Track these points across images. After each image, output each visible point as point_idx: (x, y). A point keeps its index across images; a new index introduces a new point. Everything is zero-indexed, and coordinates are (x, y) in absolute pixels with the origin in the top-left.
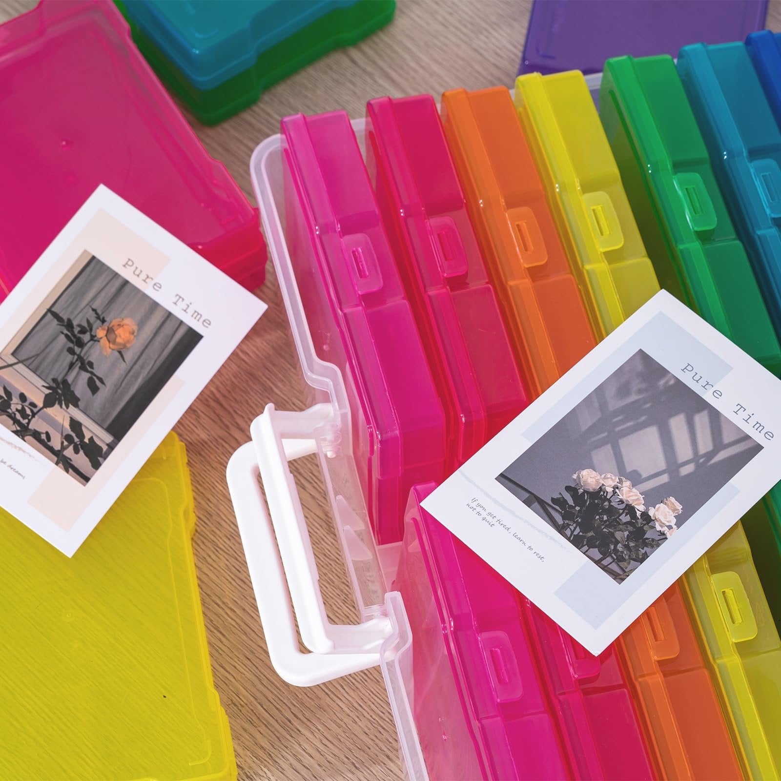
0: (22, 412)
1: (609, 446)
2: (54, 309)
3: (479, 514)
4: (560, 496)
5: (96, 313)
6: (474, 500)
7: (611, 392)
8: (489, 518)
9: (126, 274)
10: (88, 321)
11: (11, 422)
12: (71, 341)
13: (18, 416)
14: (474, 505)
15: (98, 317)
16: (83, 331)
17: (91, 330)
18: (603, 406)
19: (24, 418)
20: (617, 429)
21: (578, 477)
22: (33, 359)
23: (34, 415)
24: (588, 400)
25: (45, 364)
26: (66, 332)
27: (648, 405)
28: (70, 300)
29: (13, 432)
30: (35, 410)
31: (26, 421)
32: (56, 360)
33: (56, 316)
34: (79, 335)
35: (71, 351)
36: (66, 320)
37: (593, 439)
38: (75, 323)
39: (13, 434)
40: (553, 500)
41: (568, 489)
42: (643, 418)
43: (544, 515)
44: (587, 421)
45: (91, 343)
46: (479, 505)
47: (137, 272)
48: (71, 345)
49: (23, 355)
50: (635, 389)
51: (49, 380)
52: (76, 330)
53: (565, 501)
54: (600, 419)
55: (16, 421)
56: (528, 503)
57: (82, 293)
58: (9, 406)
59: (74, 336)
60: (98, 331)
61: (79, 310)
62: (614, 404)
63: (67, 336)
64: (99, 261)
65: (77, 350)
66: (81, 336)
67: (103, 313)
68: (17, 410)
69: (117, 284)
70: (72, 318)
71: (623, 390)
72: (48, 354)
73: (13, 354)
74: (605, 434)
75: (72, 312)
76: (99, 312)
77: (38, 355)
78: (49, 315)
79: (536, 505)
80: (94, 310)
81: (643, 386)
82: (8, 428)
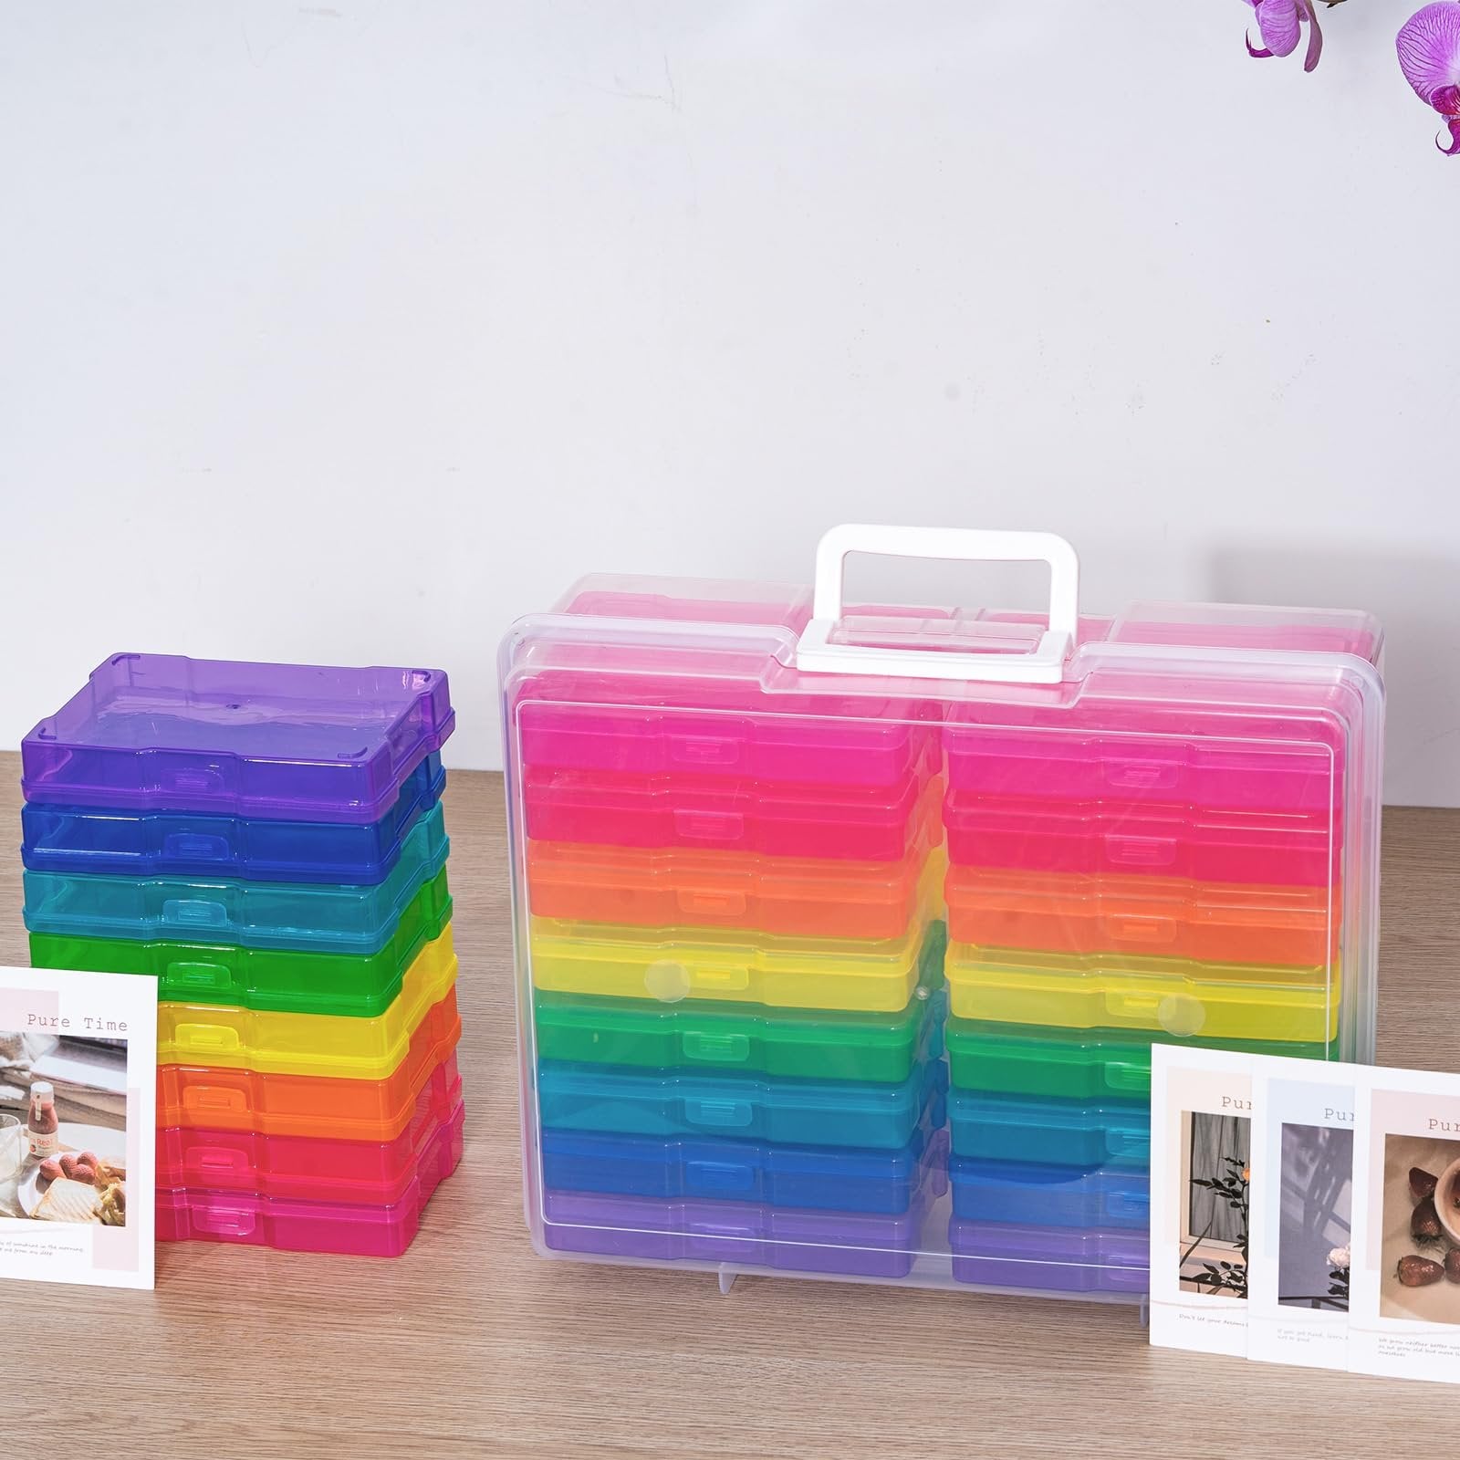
0: (1233, 1277)
1: (1330, 1222)
2: (1195, 1178)
3: (1291, 1338)
4: (1332, 1286)
5: (1232, 1161)
6: (1280, 1331)
7: (1293, 1176)
8: (1301, 1336)
9: (1230, 1112)
10: (1230, 1172)
11: (1231, 1290)
12: (1229, 1197)
13: (1233, 1282)
14: (1282, 1334)
15: (1236, 1164)
16: (1232, 1183)
17: (1237, 1177)
18: (1298, 1191)
19: (1239, 1282)
20: (1324, 1203)
21: (1332, 1262)
22: (1209, 1230)
23: (1245, 1274)
24: (1283, 1195)
25: (1222, 1228)
26: (1219, 1191)
27: (1328, 1167)
28: (1202, 1162)
29: (1239, 1297)
30: (1243, 1270)
31: (1243, 1282)
32: (1228, 1219)
33: (1200, 1182)
34: (1231, 1188)
35: (1235, 1205)
36: (1212, 1181)
37: (1315, 1224)
38: (1221, 1179)
39: (1241, 1299)
40: (1330, 1292)
41: (1333, 1275)
42: (1334, 1180)
43: (1335, 1307)
44: (1298, 1214)
45: (1246, 1188)
46: (1286, 1332)
47: (1238, 1105)
48: (1232, 1200)
49: (1200, 1229)
50: (1307, 1160)
51: (1235, 1239)
52: (1226, 1184)
53: (1339, 1286)
54: (1305, 1204)
55: (1235, 1288)
56: (1316, 1306)
57: (1206, 1151)
58: (1221, 1279)
59: (1228, 1190)
60: (1244, 1175)
61: (1215, 1166)
62: (1305, 1184)
63: (1222, 1194)
64: (1200, 1114)
65: (1239, 1201)
66: (1233, 1187)
67: (1236, 1157)
68: (1229, 1278)
69: (1229, 1126)
70: (1215, 1177)
71: (1301, 1168)
72: (1218, 1217)
73: (1190, 1234)
74: (1319, 1214)
75: (1211, 1172)
76: (1232, 1158)
77: (1211, 1224)
78: (1194, 1184)
79: (1323, 1304)
80: (1227, 1159)
81: (1311, 1153)
82: (1233, 1296)
